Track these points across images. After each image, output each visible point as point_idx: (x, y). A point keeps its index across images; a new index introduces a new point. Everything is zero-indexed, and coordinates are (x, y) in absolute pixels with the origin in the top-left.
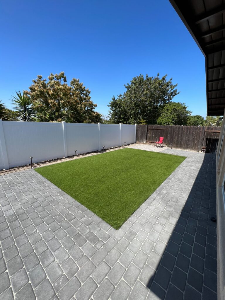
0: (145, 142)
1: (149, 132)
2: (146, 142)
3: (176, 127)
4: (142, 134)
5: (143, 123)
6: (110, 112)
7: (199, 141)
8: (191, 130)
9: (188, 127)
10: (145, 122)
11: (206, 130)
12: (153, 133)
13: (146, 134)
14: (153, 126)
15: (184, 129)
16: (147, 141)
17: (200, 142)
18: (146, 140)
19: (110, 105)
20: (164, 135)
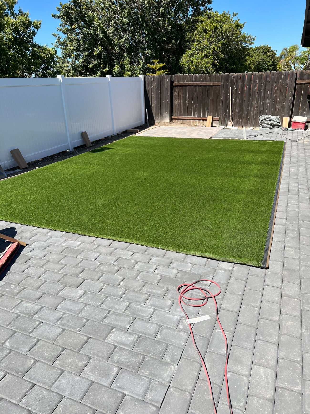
0: (168, 120)
1: (175, 93)
2: (171, 120)
3: (237, 77)
4: (159, 100)
5: (159, 69)
6: (59, 39)
7: (283, 106)
8: (268, 81)
9: (262, 74)
10: (163, 68)
11: (298, 81)
12: (186, 95)
13: (168, 100)
14: (183, 79)
15: (254, 81)
16: (173, 117)
17: (286, 109)
18: (171, 115)
19: (58, 14)
20: (211, 98)
